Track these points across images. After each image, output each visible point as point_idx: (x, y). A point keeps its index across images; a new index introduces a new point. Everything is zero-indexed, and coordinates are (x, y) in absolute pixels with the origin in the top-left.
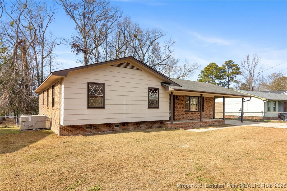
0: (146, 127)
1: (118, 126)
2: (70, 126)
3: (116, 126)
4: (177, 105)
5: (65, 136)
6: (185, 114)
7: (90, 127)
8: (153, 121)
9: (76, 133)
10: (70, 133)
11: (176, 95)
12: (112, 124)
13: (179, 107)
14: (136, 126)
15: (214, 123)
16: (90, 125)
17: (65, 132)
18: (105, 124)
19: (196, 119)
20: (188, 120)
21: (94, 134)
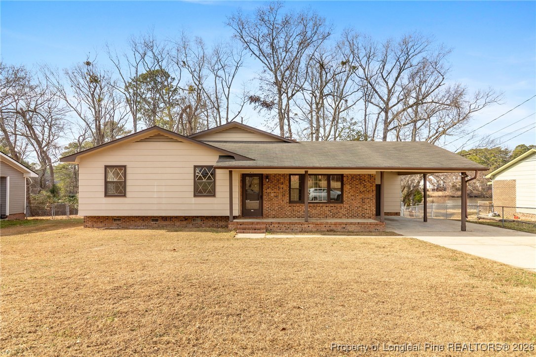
0: (203, 225)
1: (157, 220)
2: (95, 217)
3: (153, 220)
4: (268, 191)
5: (89, 227)
6: (290, 206)
7: (118, 220)
8: (215, 217)
9: (101, 225)
10: (95, 225)
11: (266, 174)
12: (147, 217)
13: (272, 195)
14: (184, 223)
15: (344, 226)
16: (118, 217)
17: (90, 223)
18: (137, 217)
19: (321, 216)
20: (296, 219)
21: (124, 228)
